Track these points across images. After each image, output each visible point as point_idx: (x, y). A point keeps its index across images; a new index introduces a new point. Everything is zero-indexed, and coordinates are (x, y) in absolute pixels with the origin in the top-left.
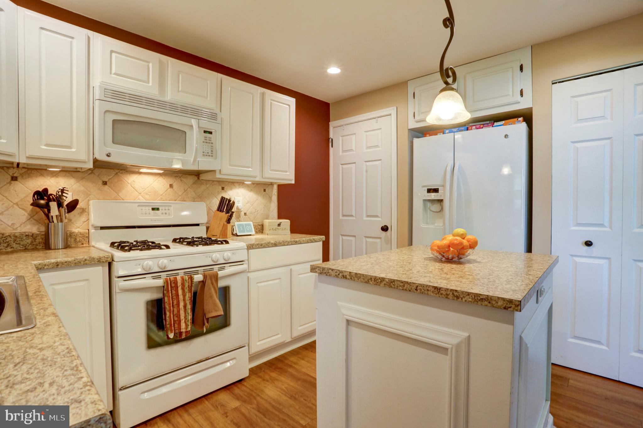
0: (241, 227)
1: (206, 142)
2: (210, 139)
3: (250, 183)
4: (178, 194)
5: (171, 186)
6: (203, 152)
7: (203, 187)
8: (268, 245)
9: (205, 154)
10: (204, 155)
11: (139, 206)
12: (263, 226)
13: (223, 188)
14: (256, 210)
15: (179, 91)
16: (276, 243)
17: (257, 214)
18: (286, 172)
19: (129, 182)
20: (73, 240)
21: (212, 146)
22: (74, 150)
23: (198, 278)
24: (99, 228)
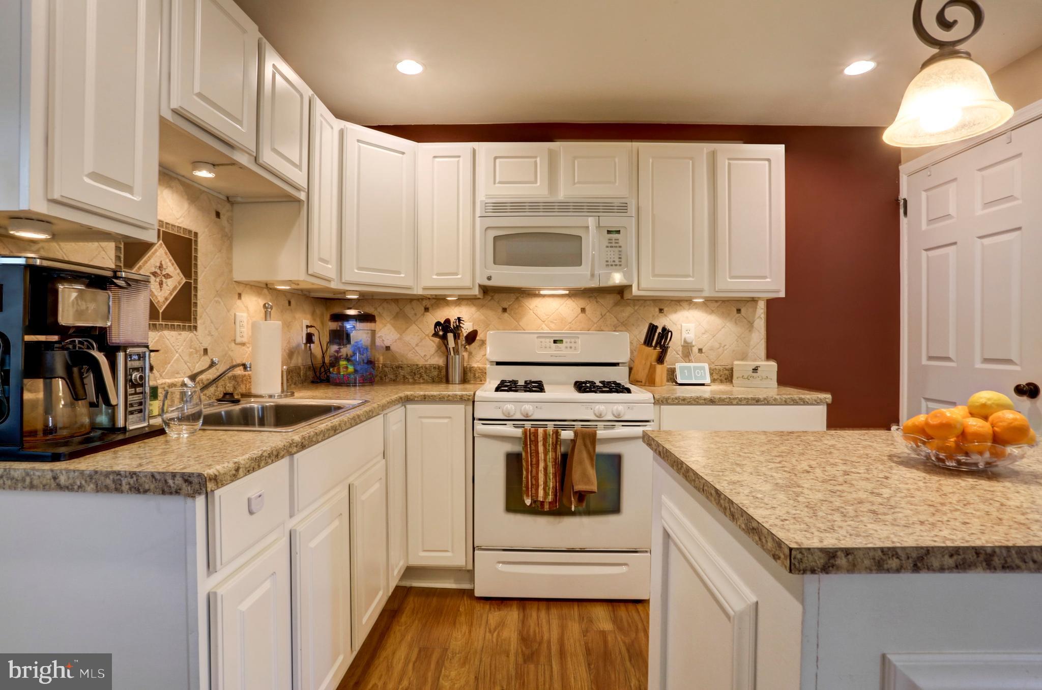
0: (686, 371)
1: (612, 247)
2: (617, 241)
3: (702, 300)
4: (592, 321)
5: (583, 310)
6: (607, 261)
7: (629, 310)
8: (697, 400)
9: (609, 263)
10: (607, 265)
11: (538, 337)
12: (732, 369)
13: (661, 310)
14: (720, 344)
15: (574, 184)
16: (712, 398)
17: (724, 351)
18: (765, 277)
19: (531, 307)
20: (472, 375)
21: (620, 251)
22: (459, 276)
23: (567, 435)
24: (495, 364)
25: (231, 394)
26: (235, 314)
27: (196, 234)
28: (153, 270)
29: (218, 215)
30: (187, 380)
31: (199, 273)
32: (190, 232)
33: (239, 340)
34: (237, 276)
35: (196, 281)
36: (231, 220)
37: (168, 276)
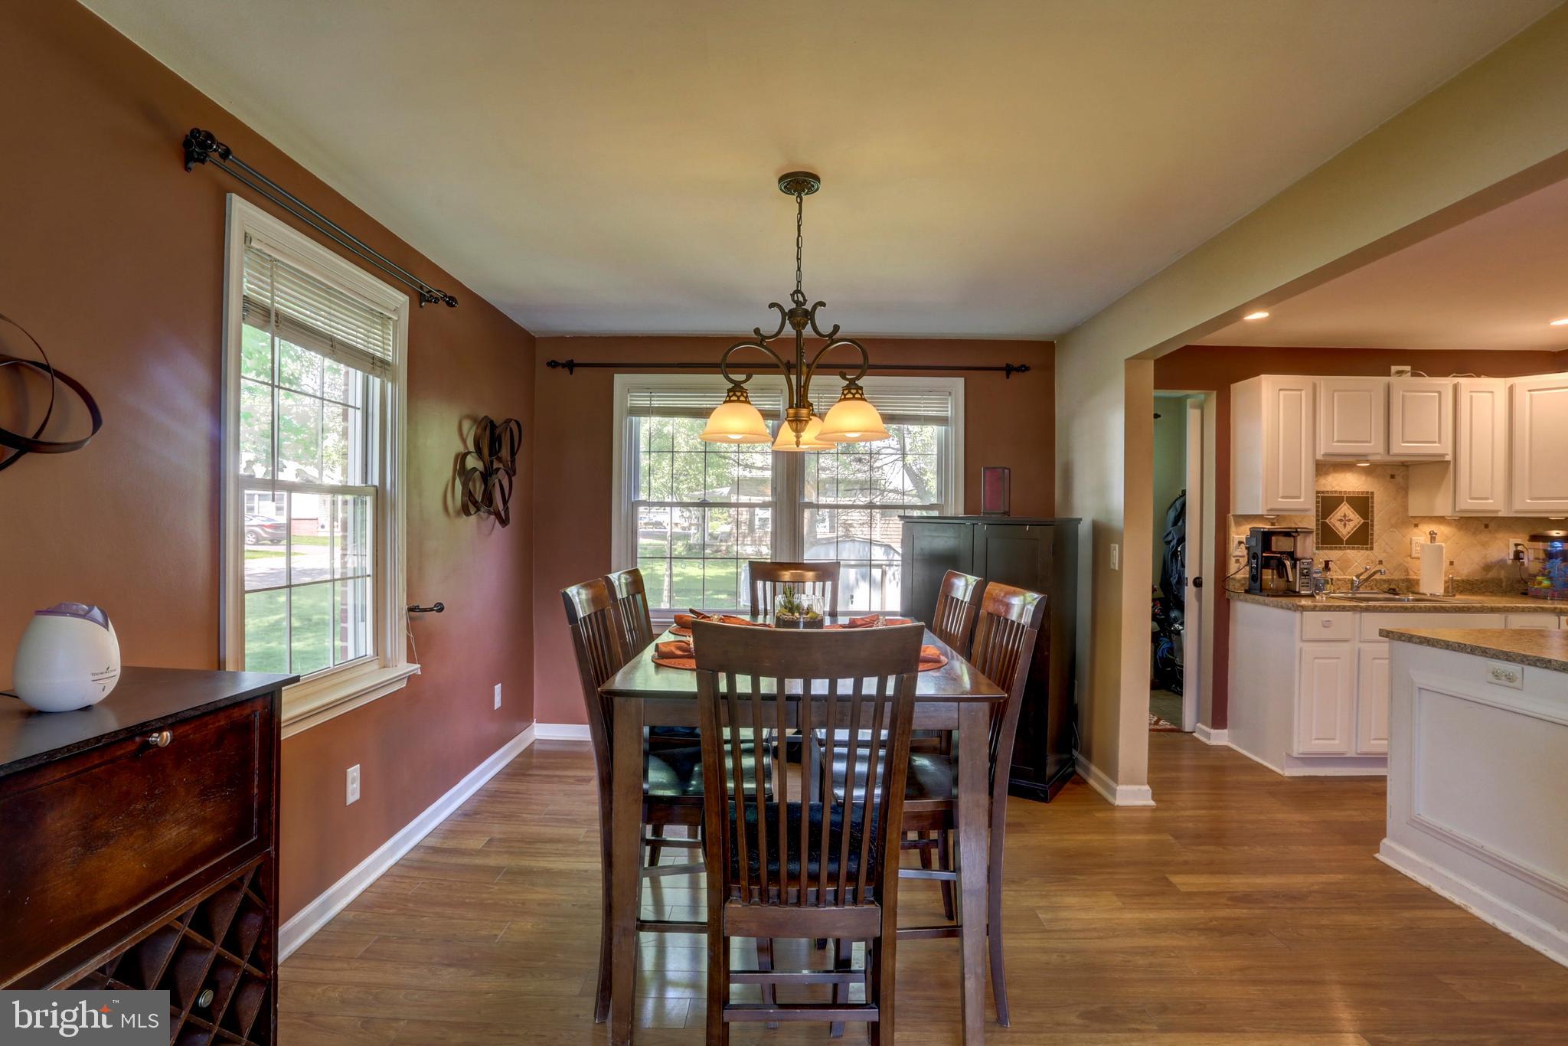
25: (1394, 590)
26: (1411, 539)
27: (1372, 493)
28: (1340, 518)
29: (1393, 477)
30: (1354, 578)
31: (1375, 515)
32: (1367, 492)
33: (1414, 555)
34: (1411, 513)
35: (1372, 521)
36: (1406, 477)
37: (1350, 520)
